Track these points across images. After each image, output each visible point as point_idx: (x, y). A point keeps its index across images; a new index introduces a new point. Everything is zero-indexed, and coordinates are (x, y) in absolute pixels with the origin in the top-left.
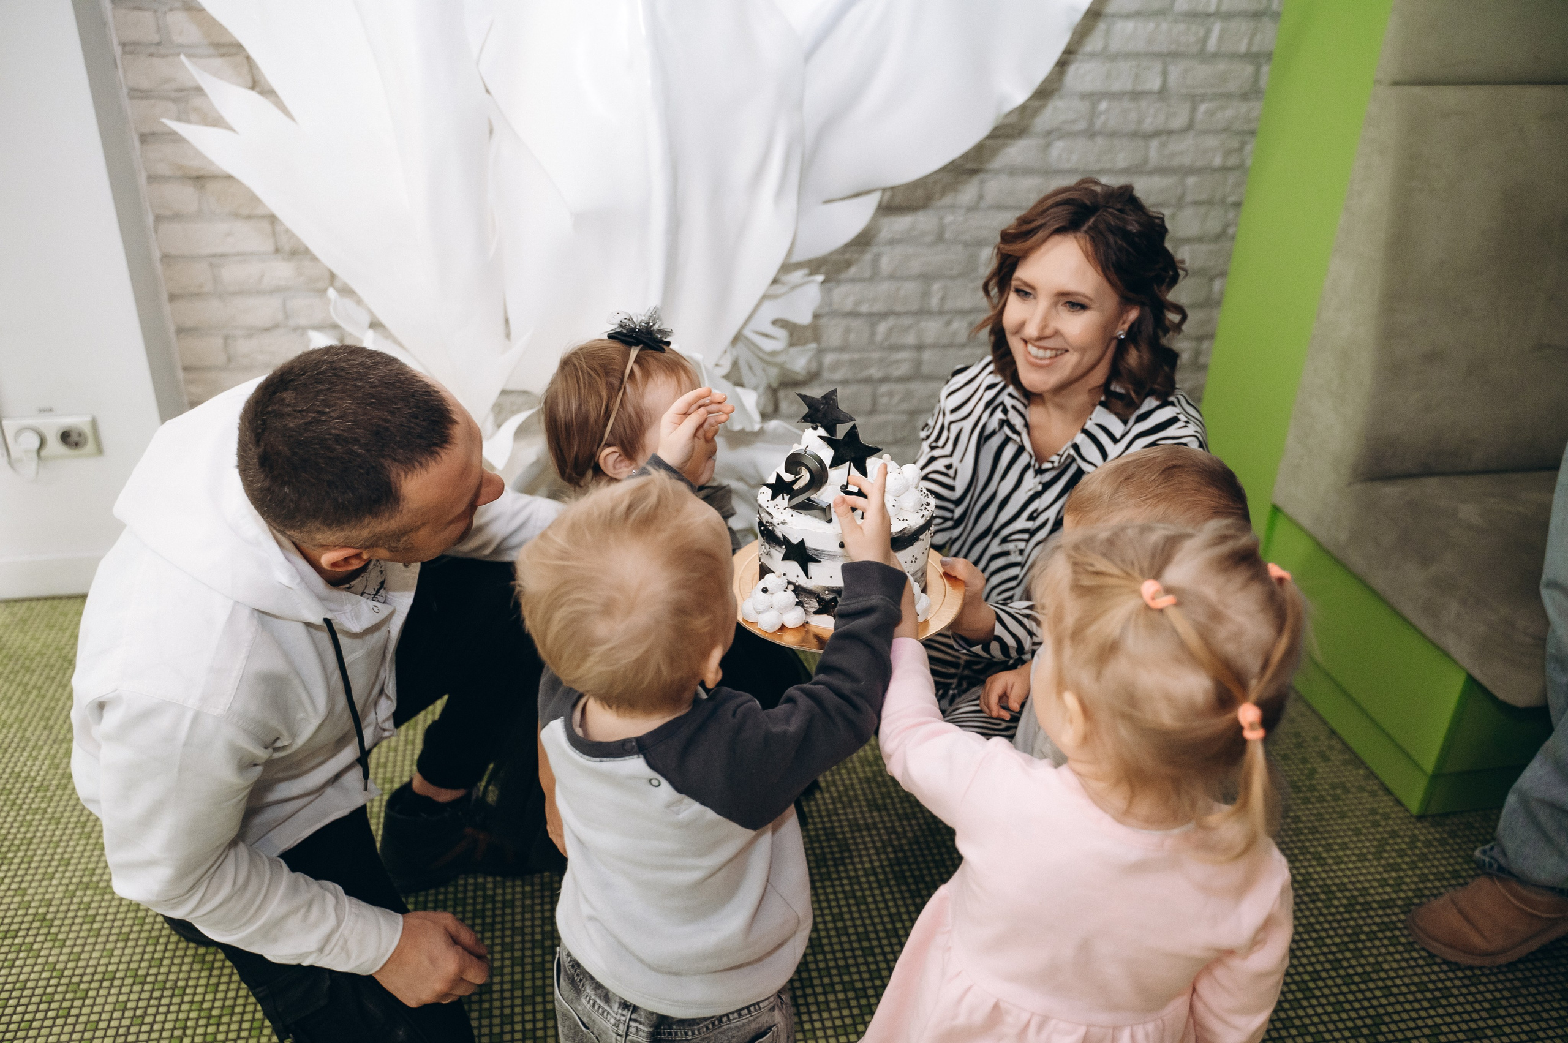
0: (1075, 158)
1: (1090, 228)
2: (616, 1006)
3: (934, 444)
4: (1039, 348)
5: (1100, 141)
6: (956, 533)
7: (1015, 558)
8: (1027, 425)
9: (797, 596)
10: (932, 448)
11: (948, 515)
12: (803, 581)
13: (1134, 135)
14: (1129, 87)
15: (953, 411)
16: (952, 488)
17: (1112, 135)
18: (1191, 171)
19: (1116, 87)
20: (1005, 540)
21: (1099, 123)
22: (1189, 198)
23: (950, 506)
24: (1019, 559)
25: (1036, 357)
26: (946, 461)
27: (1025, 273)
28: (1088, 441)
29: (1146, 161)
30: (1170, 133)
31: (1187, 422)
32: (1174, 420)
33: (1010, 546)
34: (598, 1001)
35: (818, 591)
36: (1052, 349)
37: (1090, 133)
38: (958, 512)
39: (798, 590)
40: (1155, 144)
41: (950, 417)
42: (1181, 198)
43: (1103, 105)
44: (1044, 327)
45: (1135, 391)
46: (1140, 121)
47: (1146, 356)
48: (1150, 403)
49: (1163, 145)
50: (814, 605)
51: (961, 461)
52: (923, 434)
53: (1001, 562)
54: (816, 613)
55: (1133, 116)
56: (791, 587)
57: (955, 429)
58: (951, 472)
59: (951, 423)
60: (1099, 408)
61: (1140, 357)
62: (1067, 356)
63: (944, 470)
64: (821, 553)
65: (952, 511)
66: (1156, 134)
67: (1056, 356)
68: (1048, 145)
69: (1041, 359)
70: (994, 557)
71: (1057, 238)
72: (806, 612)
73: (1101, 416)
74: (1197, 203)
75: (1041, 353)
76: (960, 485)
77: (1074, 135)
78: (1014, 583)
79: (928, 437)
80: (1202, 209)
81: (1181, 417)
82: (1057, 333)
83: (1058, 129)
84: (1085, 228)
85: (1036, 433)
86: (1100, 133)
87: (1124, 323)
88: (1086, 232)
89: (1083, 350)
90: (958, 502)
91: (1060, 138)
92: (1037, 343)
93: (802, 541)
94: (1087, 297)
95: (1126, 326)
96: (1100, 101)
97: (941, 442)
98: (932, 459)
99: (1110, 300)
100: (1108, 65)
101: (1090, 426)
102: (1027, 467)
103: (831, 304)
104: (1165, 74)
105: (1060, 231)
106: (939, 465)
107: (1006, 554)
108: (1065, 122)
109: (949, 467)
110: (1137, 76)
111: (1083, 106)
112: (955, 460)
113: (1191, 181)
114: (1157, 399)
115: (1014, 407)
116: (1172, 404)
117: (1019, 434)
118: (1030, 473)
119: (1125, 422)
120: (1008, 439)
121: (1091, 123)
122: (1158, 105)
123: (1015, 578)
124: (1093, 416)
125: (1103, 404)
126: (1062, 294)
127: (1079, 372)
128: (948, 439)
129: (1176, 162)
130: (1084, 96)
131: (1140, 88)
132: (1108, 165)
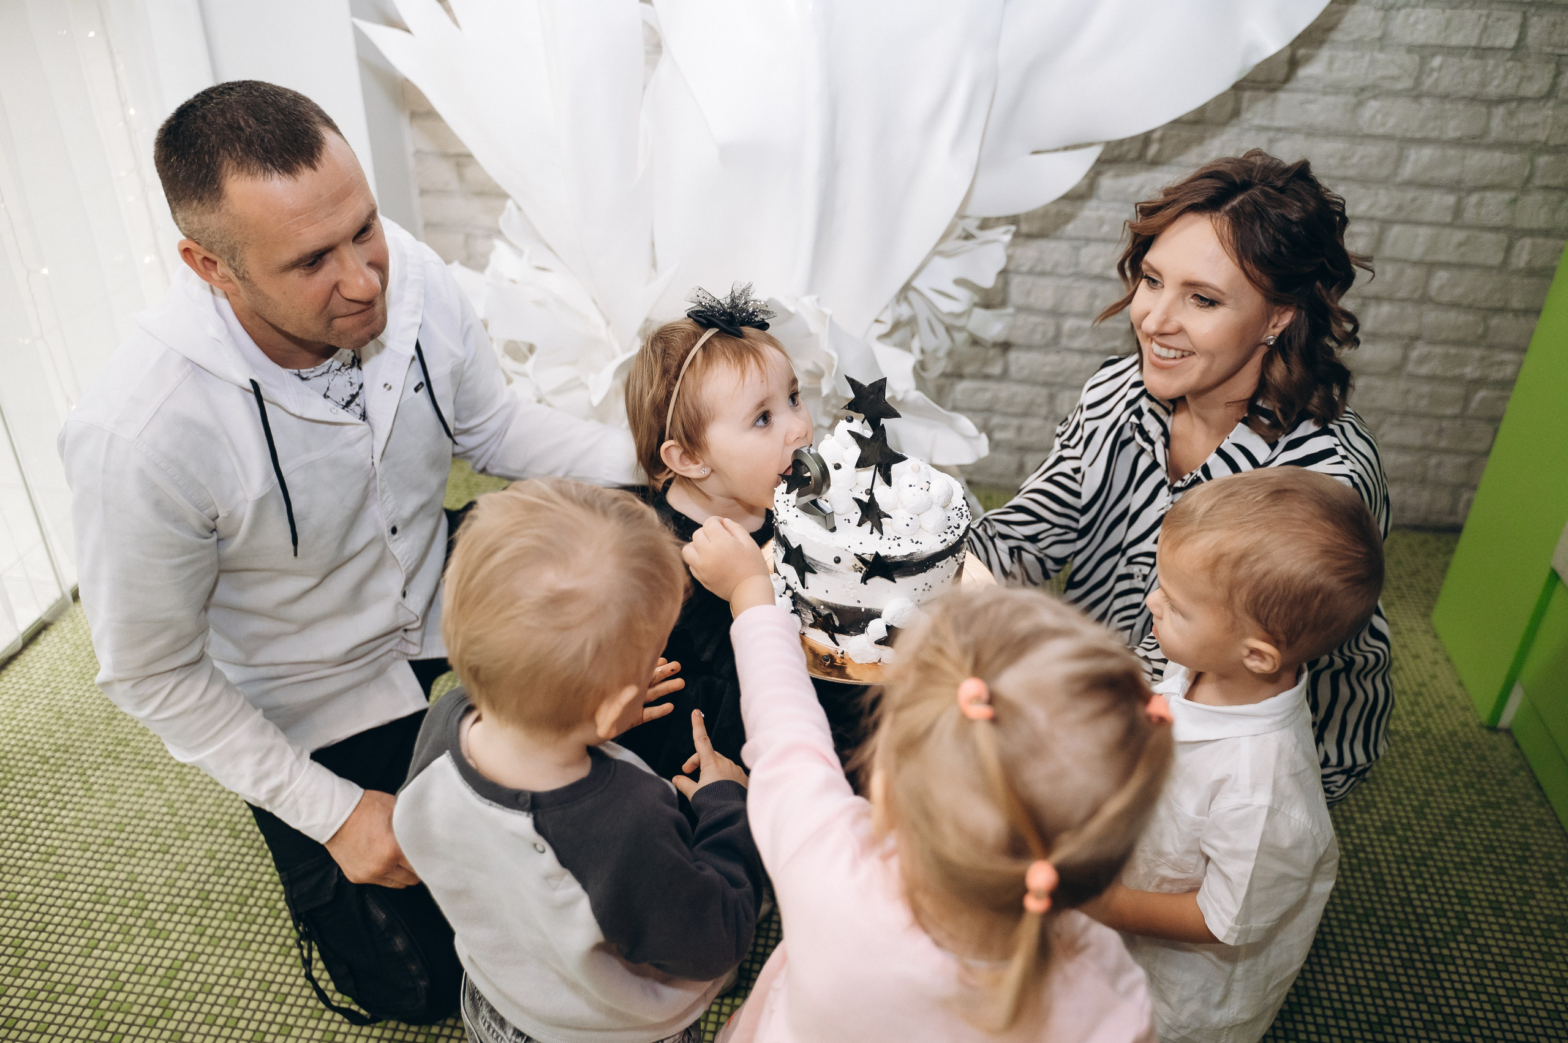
0: (1391, 122)
1: (1233, 209)
2: (510, 1032)
3: (1066, 443)
4: (1162, 345)
5: (1427, 102)
6: (1080, 544)
7: (1137, 583)
8: (1165, 434)
9: (794, 604)
10: (1063, 447)
11: (1073, 524)
12: (799, 589)
13: (1473, 99)
14: (1473, 42)
15: (1090, 407)
16: (1078, 495)
17: (1445, 97)
18: (1545, 148)
19: (1456, 40)
20: (1130, 561)
21: (1428, 83)
22: (1538, 182)
23: (1076, 515)
24: (1142, 585)
25: (1159, 356)
26: (1074, 464)
27: (1154, 257)
28: (1221, 462)
29: (1486, 131)
30: (1522, 100)
31: (1345, 457)
32: (1330, 453)
33: (1135, 569)
34: (493, 1025)
35: (814, 603)
36: (1176, 349)
37: (1416, 94)
38: (1084, 521)
39: (796, 598)
40: (1500, 111)
41: (1088, 414)
42: (1529, 179)
43: (1437, 62)
44: (1165, 321)
45: (1281, 411)
46: (1483, 84)
47: (1297, 371)
48: (1307, 428)
49: (1511, 114)
50: (809, 618)
51: (1091, 465)
52: (1059, 430)
53: (1125, 585)
54: (811, 626)
55: (1475, 76)
56: (789, 593)
57: (1089, 427)
58: (1078, 477)
59: (1087, 420)
60: (1240, 424)
61: (1289, 370)
62: (1193, 359)
63: (1071, 473)
64: (818, 563)
65: (1077, 521)
66: (1501, 101)
67: (1183, 356)
68: (1360, 104)
69: (1165, 358)
70: (1121, 578)
71: (1190, 217)
72: (803, 623)
73: (1242, 434)
74: (1546, 188)
75: (1164, 352)
76: (1088, 490)
77: (1395, 94)
78: (1135, 611)
79: (1063, 433)
80: (1554, 197)
81: (1341, 450)
82: (1181, 331)
83: (1374, 86)
84: (1228, 207)
85: (1176, 445)
86: (1429, 95)
87: (1274, 326)
88: (1227, 213)
89: (1211, 355)
90: (1084, 511)
91: (1375, 97)
92: (1158, 339)
93: (800, 546)
94: (1218, 290)
95: (1278, 331)
96: (1433, 55)
97: (1072, 443)
98: (1061, 459)
99: (1251, 300)
100: (1448, 12)
101: (1227, 446)
102: (1162, 483)
103: (1077, 264)
104: (1523, 28)
105: (1196, 208)
106: (1066, 467)
107: (1130, 576)
108: (1384, 78)
109: (1077, 470)
110: (1485, 28)
111: (1410, 62)
112: (1083, 464)
113: (1543, 160)
114: (1316, 423)
115: (1151, 411)
116: (1332, 433)
117: (1152, 443)
118: (1164, 490)
119: (1273, 446)
120: (1142, 451)
121: (1418, 81)
122: (1510, 64)
123: (1137, 605)
124: (1231, 435)
125: (1245, 421)
126: (1189, 285)
127: (1211, 379)
128: (1081, 438)
129: (1525, 137)
130: (1410, 49)
131: (1486, 43)
132: (1434, 134)
